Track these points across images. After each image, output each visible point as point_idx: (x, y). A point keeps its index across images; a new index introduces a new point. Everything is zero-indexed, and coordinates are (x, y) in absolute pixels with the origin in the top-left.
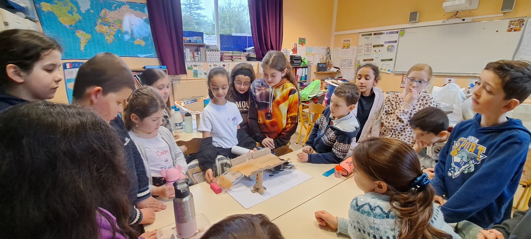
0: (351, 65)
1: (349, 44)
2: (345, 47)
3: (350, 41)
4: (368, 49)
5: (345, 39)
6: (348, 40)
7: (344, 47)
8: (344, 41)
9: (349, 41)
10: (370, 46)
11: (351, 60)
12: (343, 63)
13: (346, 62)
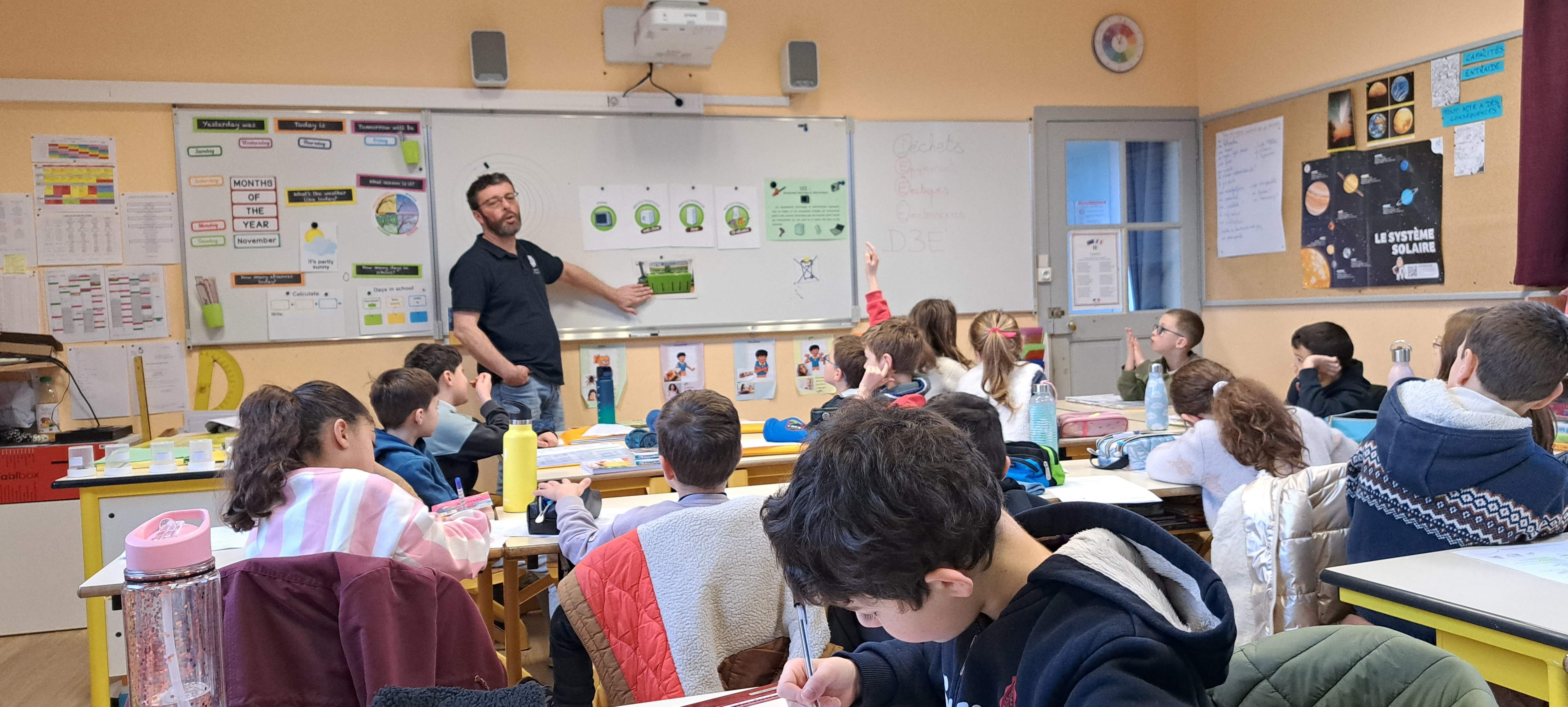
0: (146, 312)
1: (101, 173)
2: (75, 193)
3: (105, 150)
4: (259, 211)
5: (61, 139)
6: (94, 148)
7: (66, 190)
8: (52, 152)
9: (102, 151)
10: (267, 197)
11: (144, 284)
12: (77, 300)
13: (94, 292)
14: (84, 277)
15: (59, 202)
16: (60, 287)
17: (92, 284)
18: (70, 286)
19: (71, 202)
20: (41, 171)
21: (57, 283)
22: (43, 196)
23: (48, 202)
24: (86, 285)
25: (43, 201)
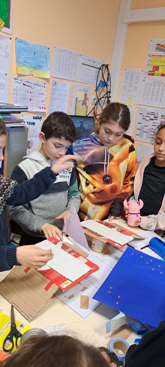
2: (161, 70)
5: (162, 41)
8: (157, 48)
13: (154, 121)
14: (153, 113)
15: (153, 75)
16: (143, 116)
17: (155, 117)
18: (146, 116)
19: (157, 75)
20: (150, 58)
21: (142, 114)
22: (148, 71)
23: (149, 74)
24: (152, 117)
25: (147, 74)
